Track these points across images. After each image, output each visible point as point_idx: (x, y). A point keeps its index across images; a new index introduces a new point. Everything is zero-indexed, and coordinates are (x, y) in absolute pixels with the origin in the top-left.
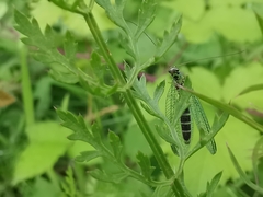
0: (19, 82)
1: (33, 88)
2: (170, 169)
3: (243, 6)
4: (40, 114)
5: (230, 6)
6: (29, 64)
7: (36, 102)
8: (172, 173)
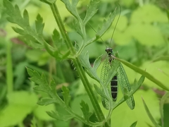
0: (5, 65)
1: (14, 69)
2: (103, 115)
3: (152, 24)
4: (17, 86)
5: (143, 23)
6: (12, 54)
7: (15, 79)
8: (104, 118)
